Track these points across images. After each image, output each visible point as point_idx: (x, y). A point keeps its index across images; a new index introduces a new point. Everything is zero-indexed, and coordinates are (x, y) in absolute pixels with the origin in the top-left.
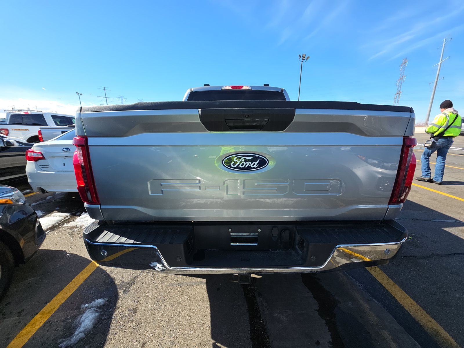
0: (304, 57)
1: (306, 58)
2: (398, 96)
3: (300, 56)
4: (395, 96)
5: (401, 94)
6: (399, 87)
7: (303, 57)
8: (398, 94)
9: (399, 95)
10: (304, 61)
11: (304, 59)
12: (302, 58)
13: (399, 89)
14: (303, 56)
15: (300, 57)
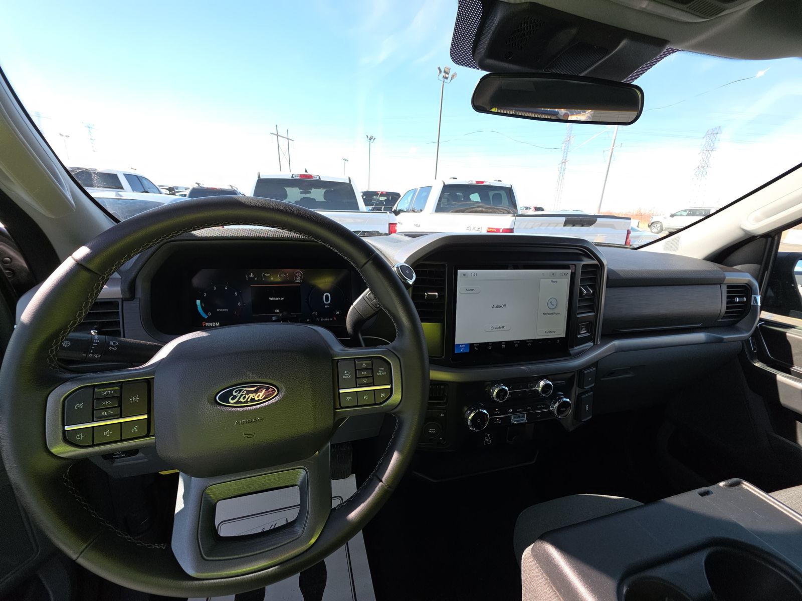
0: (448, 74)
1: (450, 76)
2: (563, 166)
3: (439, 69)
4: (560, 166)
5: (567, 163)
6: (565, 153)
7: (445, 72)
8: (564, 163)
9: (565, 165)
10: (446, 80)
11: (447, 78)
12: (443, 74)
13: (565, 156)
14: (446, 70)
15: (440, 72)
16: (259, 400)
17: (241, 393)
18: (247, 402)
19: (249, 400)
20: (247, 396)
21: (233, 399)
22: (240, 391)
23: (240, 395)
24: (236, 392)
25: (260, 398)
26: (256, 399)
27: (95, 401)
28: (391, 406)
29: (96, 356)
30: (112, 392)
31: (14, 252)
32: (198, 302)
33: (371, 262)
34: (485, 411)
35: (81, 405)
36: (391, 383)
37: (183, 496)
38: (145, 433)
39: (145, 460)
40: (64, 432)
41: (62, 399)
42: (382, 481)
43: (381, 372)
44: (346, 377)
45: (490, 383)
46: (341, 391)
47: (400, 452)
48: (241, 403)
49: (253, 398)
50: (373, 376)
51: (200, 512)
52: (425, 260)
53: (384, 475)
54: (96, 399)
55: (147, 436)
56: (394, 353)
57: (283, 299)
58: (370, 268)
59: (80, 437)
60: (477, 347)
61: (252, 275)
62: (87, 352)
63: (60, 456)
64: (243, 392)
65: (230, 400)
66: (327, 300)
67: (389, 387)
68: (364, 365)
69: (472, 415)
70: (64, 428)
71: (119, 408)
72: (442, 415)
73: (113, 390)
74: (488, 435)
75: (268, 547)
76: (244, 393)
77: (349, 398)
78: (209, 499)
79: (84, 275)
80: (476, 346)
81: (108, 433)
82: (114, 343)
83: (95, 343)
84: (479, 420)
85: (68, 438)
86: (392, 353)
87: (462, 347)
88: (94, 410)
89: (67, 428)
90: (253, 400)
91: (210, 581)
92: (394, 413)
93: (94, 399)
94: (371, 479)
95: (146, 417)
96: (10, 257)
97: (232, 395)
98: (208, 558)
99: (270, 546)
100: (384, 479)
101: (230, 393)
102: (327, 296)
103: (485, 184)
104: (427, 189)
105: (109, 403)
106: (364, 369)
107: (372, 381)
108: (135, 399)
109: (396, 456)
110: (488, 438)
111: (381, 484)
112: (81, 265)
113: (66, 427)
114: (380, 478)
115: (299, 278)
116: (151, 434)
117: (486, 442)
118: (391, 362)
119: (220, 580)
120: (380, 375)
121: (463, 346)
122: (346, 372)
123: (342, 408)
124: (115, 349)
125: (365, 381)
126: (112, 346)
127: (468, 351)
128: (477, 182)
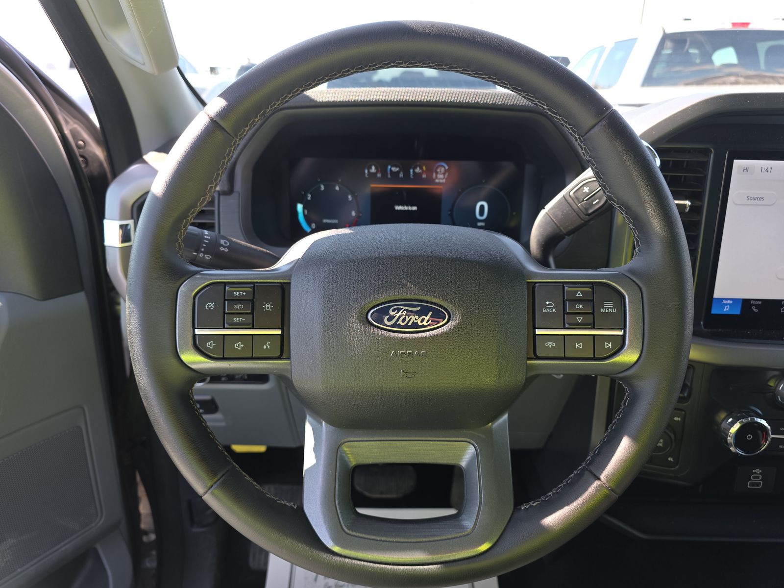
16: (423, 326)
17: (400, 313)
18: (406, 326)
19: (410, 324)
20: (407, 319)
21: (389, 320)
22: (399, 310)
23: (398, 315)
24: (393, 311)
25: (425, 323)
26: (420, 324)
27: (227, 302)
28: (621, 364)
29: (207, 257)
30: (244, 294)
31: (89, 135)
32: (300, 207)
33: (604, 122)
34: (764, 422)
35: (212, 305)
36: (624, 329)
37: (314, 448)
38: (278, 354)
39: (223, 424)
40: (194, 336)
41: (194, 293)
42: (599, 479)
43: (608, 308)
44: (548, 310)
45: (776, 373)
46: (538, 332)
47: (634, 438)
48: (400, 326)
49: (415, 321)
50: (593, 313)
51: (336, 472)
52: (669, 141)
53: (604, 470)
54: (227, 300)
55: (279, 358)
56: (631, 279)
57: (415, 208)
58: (600, 136)
59: (210, 345)
60: (757, 306)
61: (373, 170)
62: (198, 251)
63: (189, 365)
64: (402, 313)
65: (386, 321)
66: (482, 213)
67: (621, 333)
68: (579, 295)
69: (737, 426)
70: (194, 332)
71: (251, 316)
72: (676, 419)
73: (243, 291)
74: (758, 471)
75: (425, 537)
76: (404, 313)
77: (550, 344)
78: (347, 459)
79: (219, 136)
80: (755, 305)
81: (239, 346)
82: (225, 243)
83: (207, 239)
84: (749, 437)
85: (198, 346)
86: (629, 280)
87: (727, 304)
88: (225, 313)
89: (197, 332)
90: (415, 325)
91: (353, 561)
92: (621, 379)
93: (225, 300)
94: (580, 476)
95: (279, 332)
96: (84, 140)
97: (388, 314)
98: (349, 532)
99: (429, 536)
100: (603, 476)
101: (385, 311)
102: (482, 207)
103: (751, 27)
104: (626, 46)
105: (241, 306)
106: (579, 301)
107: (591, 321)
108: (268, 306)
109: (625, 446)
110: (756, 478)
111: (596, 483)
112: (215, 121)
113: (196, 330)
114: (597, 474)
115: (442, 176)
116: (283, 357)
117: (752, 484)
118: (625, 294)
119: (365, 563)
120: (605, 313)
121: (729, 302)
122: (547, 303)
123: (538, 358)
124: (226, 250)
125: (580, 319)
126: (222, 245)
127: (737, 311)
128: (734, 24)
